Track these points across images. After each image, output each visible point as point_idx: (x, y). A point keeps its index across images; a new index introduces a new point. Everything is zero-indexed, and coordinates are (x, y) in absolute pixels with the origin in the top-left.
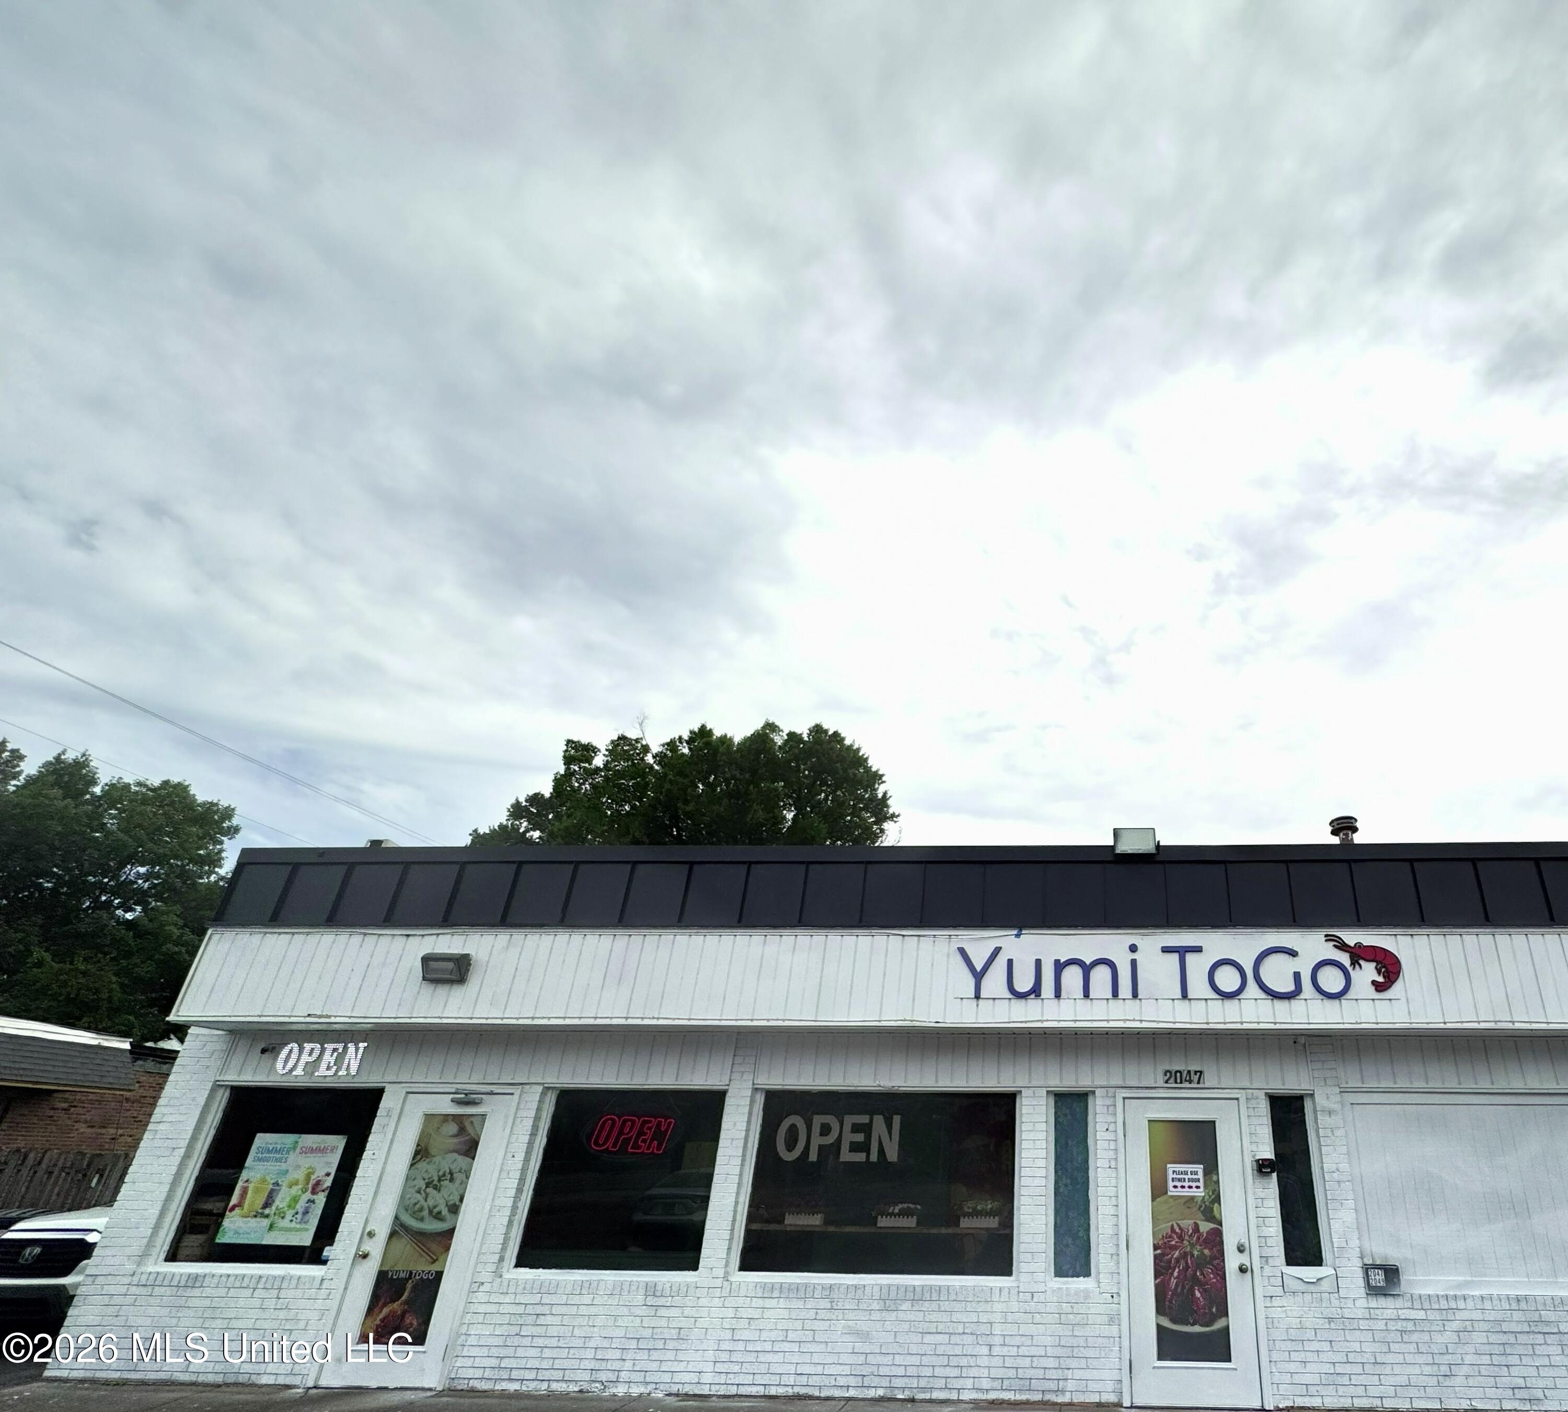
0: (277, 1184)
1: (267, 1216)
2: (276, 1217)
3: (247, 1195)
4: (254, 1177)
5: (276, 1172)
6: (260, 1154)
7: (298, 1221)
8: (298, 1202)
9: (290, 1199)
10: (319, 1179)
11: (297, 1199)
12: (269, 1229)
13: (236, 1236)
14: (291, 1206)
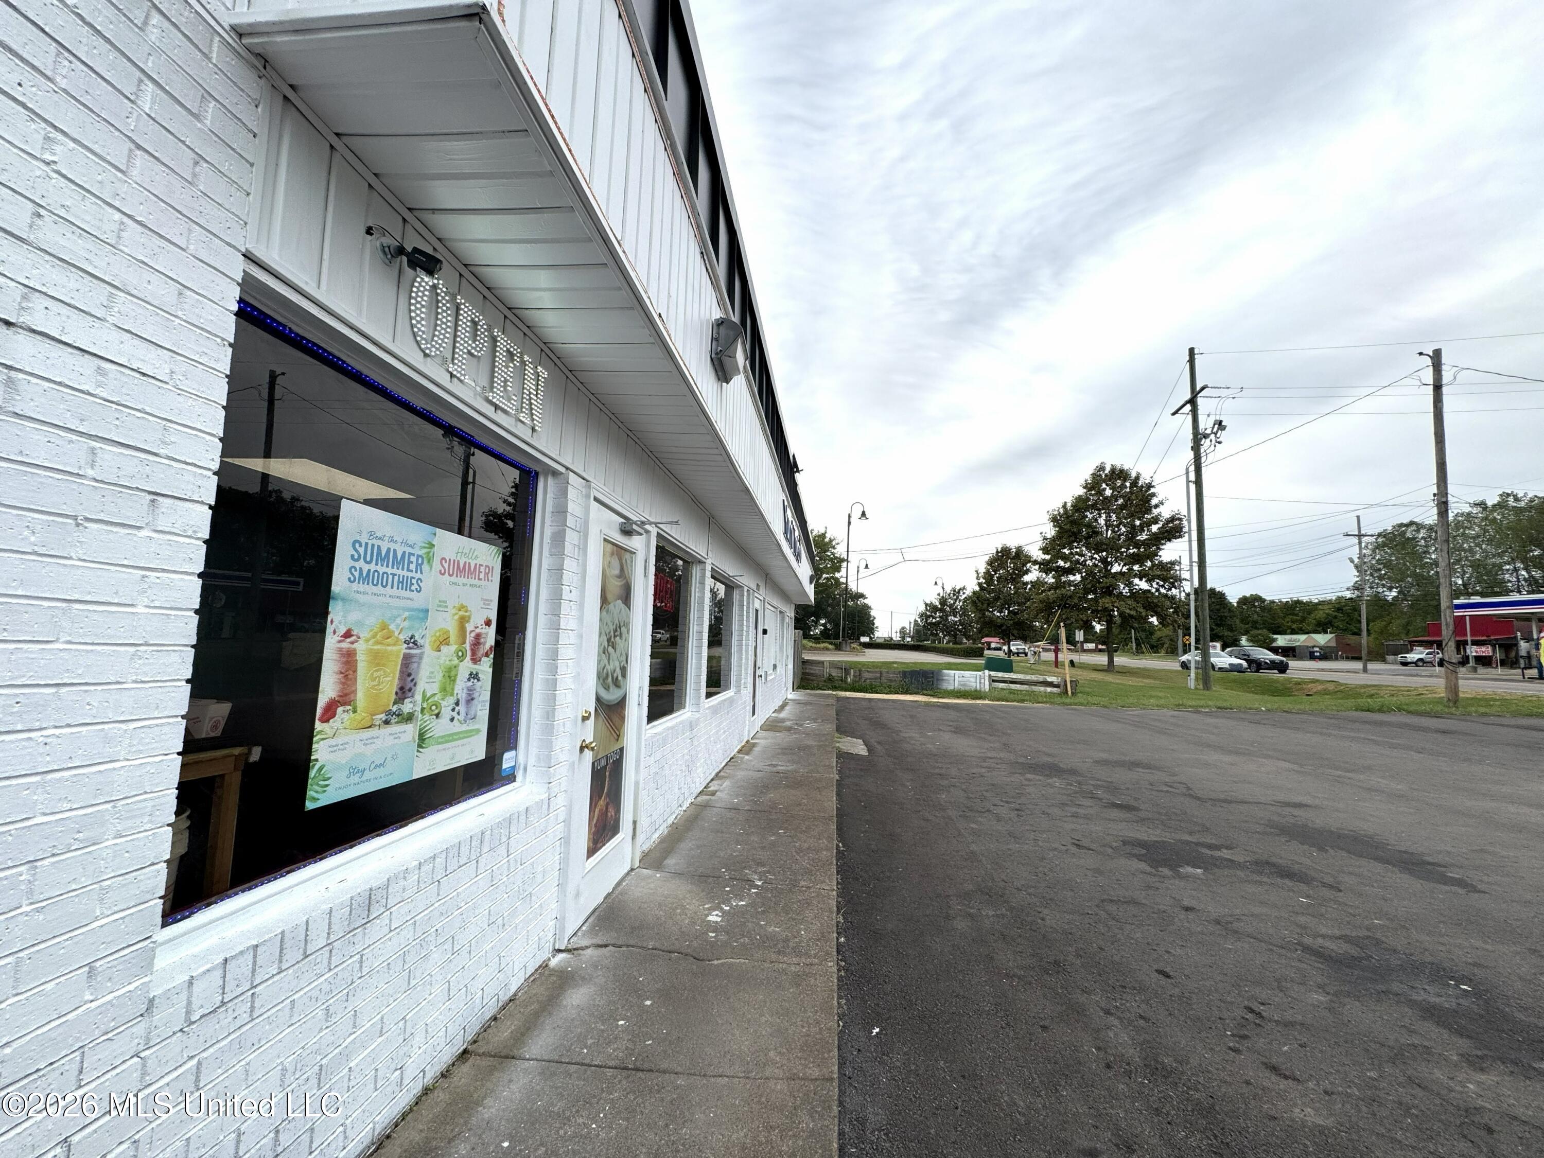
0: (412, 642)
1: (410, 718)
2: (426, 717)
3: (355, 671)
4: (362, 624)
5: (407, 614)
6: (361, 564)
7: (461, 717)
8: (454, 681)
9: (441, 675)
10: (478, 631)
11: (453, 673)
12: (419, 746)
13: (356, 778)
14: (446, 690)
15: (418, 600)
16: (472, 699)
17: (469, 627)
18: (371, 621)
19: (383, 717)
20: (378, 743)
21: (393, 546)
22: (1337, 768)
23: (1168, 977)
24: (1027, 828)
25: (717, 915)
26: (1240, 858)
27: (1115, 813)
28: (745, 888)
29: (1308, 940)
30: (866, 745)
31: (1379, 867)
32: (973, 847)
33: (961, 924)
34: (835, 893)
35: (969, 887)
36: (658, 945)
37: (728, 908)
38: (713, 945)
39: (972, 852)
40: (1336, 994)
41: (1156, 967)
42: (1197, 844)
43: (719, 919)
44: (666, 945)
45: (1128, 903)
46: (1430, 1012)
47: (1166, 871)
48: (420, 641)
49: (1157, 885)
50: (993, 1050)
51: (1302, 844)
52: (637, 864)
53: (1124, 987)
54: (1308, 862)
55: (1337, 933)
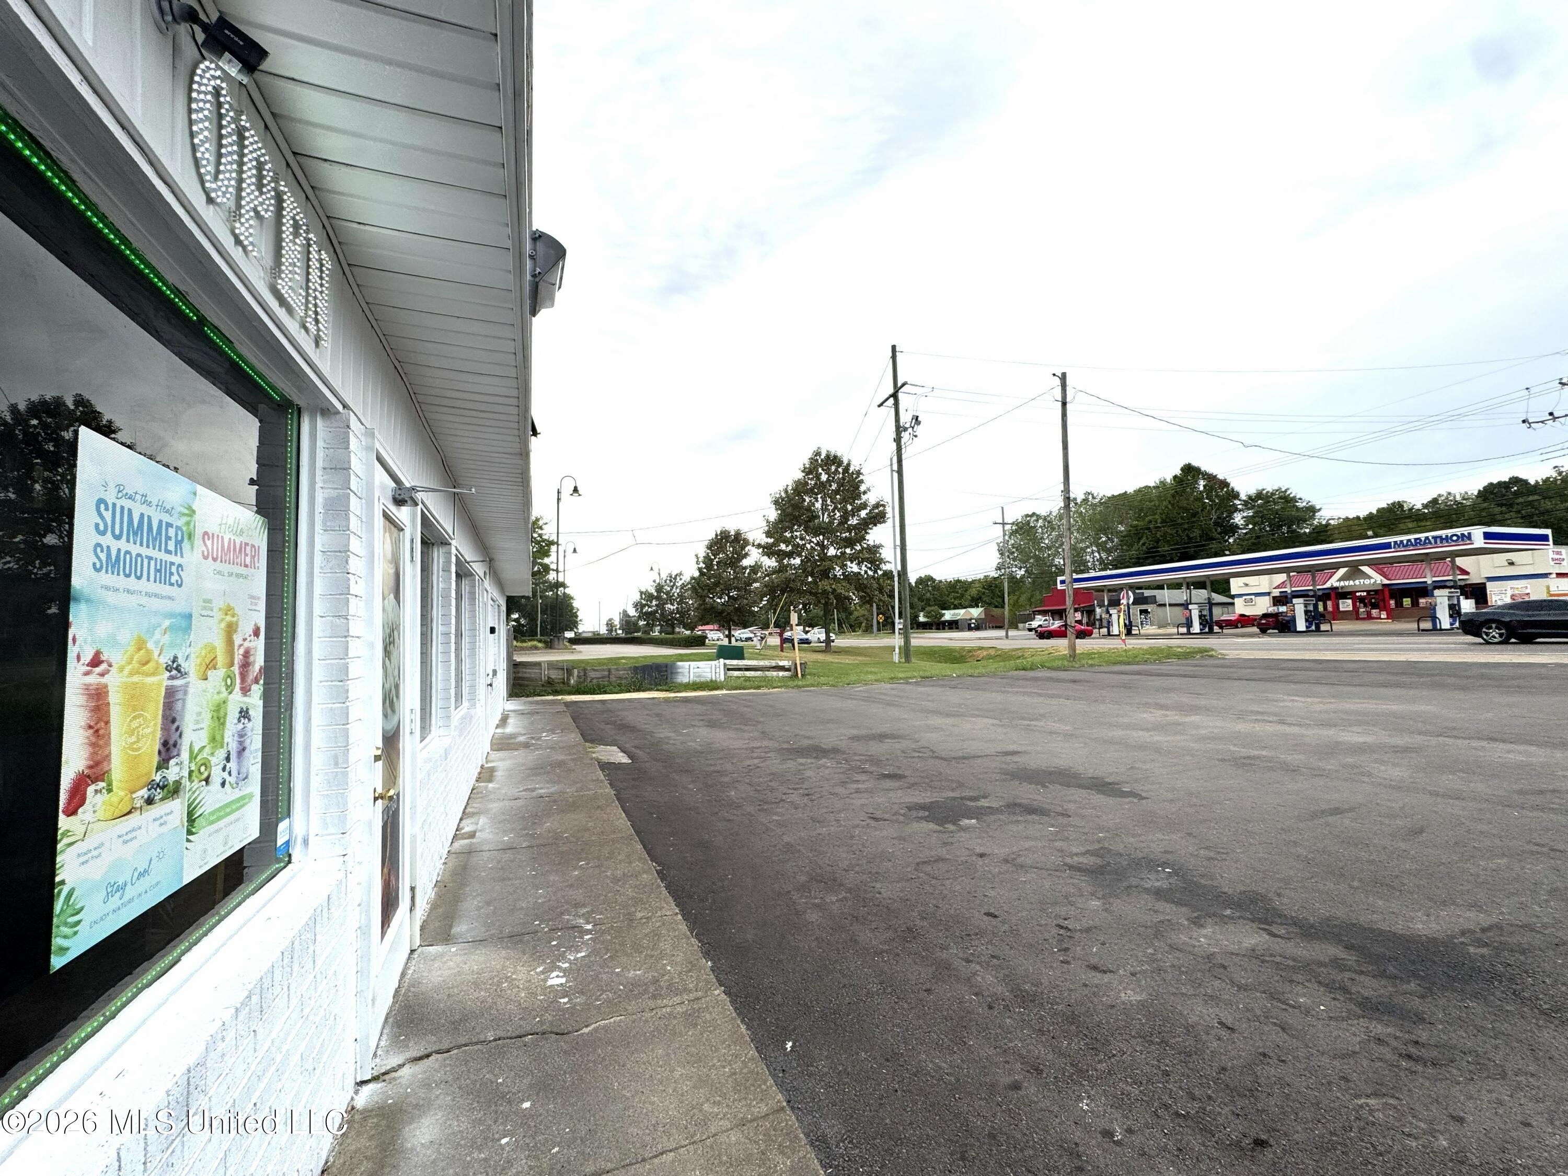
0: (175, 668)
1: (176, 789)
2: (196, 784)
3: (107, 723)
4: (112, 641)
5: (167, 623)
6: (107, 540)
7: (232, 779)
8: (223, 724)
9: (209, 716)
10: (246, 644)
11: (222, 713)
12: (190, 832)
13: (115, 901)
14: (216, 740)
15: (180, 600)
16: (244, 749)
17: (237, 640)
18: (126, 636)
19: (144, 793)
20: (142, 837)
21: (148, 511)
22: (1023, 719)
23: (996, 917)
24: (824, 810)
25: (557, 976)
26: (995, 805)
27: (888, 784)
28: (575, 937)
29: (1069, 860)
30: (624, 752)
31: (1084, 793)
32: (787, 839)
33: (813, 916)
34: (680, 917)
35: (803, 878)
36: (500, 1033)
37: (567, 965)
38: (572, 1011)
39: (788, 844)
40: (1104, 897)
41: (983, 911)
42: (962, 798)
43: (563, 980)
44: (511, 1030)
45: (935, 861)
46: (1159, 894)
47: (951, 827)
48: (185, 666)
49: (950, 840)
50: (898, 1026)
51: (1030, 784)
52: (418, 942)
53: (969, 935)
54: (1040, 798)
55: (1083, 849)
